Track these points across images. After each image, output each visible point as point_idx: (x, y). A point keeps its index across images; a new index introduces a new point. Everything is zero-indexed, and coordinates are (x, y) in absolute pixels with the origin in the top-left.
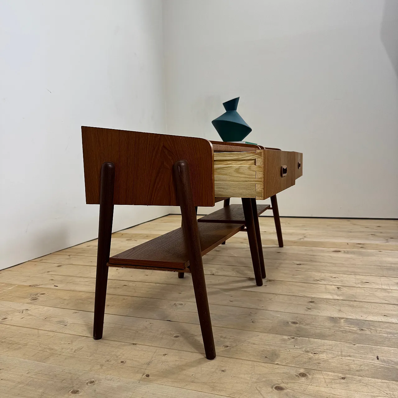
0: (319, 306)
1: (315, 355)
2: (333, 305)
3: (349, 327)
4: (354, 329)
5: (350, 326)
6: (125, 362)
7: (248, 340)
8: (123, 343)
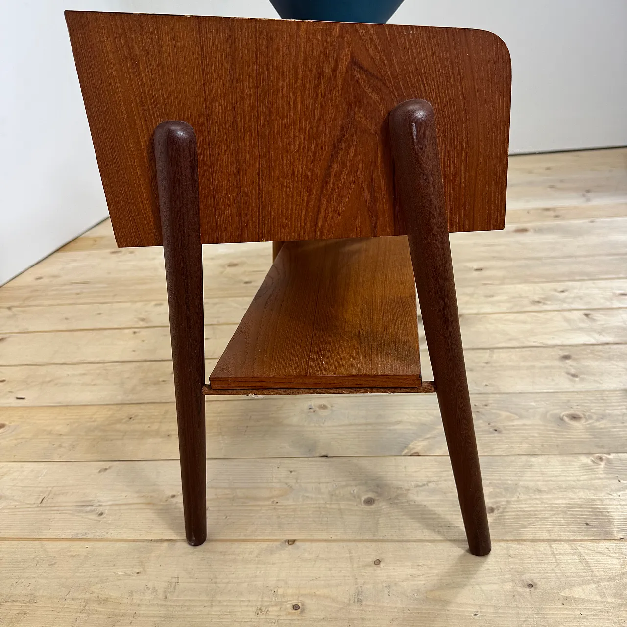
0: (586, 364)
2: (610, 359)
6: (303, 605)
7: (521, 483)
8: (264, 545)
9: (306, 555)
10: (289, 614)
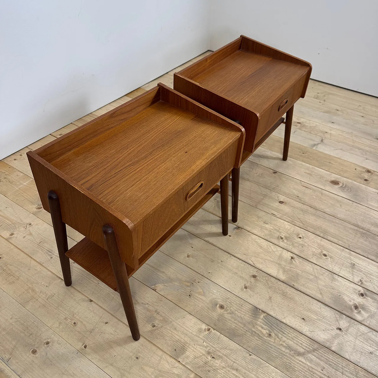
0: (258, 285)
1: (212, 359)
2: (270, 288)
3: (262, 328)
4: (264, 332)
5: (264, 326)
6: (77, 324)
7: (173, 323)
8: (84, 297)
9: (91, 308)
10: (71, 324)
